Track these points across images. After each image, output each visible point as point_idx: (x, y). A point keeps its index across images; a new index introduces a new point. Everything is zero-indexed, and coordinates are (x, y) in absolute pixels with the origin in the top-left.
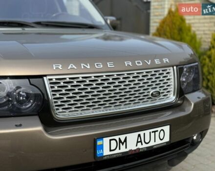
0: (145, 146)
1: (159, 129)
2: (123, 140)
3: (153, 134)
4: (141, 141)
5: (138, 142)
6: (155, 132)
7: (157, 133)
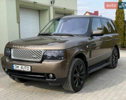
0: (23, 70)
1: (27, 66)
3: (25, 67)
5: (21, 68)
7: (26, 67)
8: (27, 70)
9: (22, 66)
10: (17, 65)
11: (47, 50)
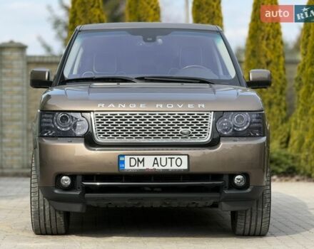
1: (176, 157)
2: (141, 160)
3: (169, 160)
4: (157, 163)
5: (154, 163)
6: (171, 158)
7: (174, 161)
8: (175, 167)
9: (156, 159)
10: (136, 157)
11: (224, 112)
